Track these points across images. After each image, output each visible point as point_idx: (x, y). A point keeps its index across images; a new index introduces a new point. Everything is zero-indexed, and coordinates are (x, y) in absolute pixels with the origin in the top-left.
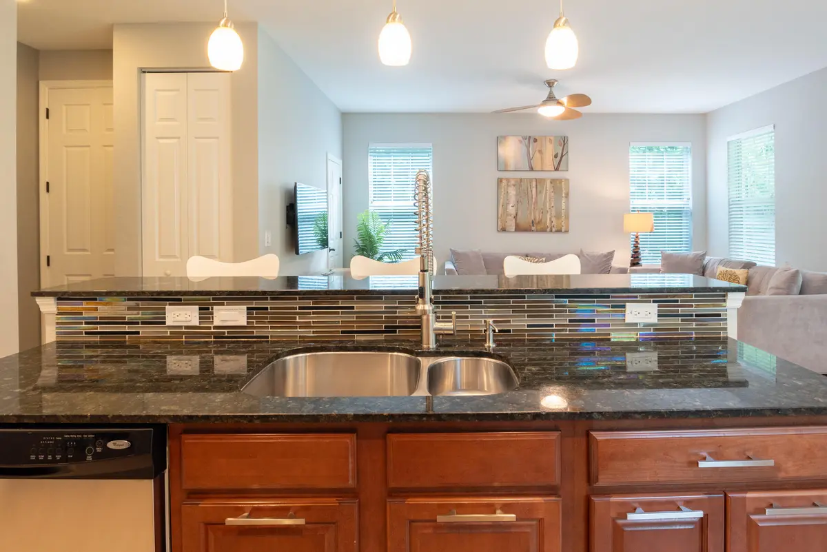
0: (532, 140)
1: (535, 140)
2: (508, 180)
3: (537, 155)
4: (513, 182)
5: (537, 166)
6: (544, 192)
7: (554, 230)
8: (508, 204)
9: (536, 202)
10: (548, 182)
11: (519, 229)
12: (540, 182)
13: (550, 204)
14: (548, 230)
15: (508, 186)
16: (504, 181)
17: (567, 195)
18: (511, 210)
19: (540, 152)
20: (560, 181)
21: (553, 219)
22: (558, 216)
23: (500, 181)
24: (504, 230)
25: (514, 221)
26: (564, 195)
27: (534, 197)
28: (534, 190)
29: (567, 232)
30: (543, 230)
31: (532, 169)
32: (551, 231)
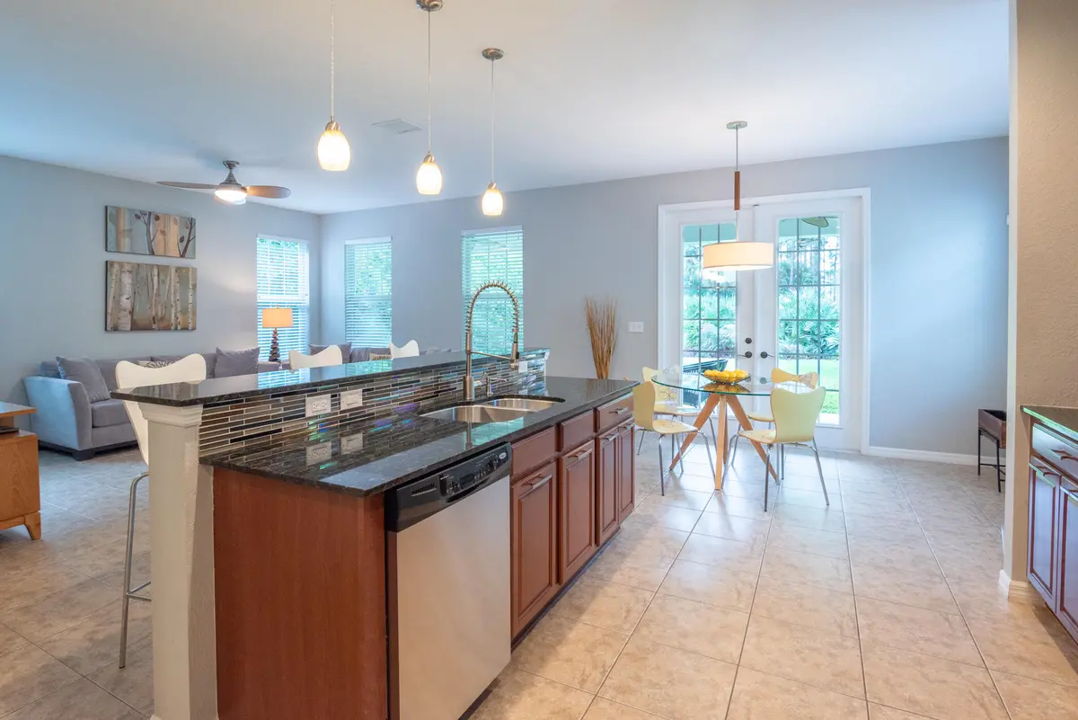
0: (152, 217)
1: (157, 218)
2: (121, 264)
3: (160, 237)
4: (127, 268)
5: (159, 249)
6: (168, 282)
7: (179, 328)
8: (120, 295)
9: (158, 295)
10: (173, 270)
11: (136, 327)
12: (163, 269)
13: (175, 296)
14: (173, 328)
15: (122, 272)
16: (116, 266)
17: (194, 286)
18: (126, 303)
19: (163, 233)
20: (187, 269)
21: (179, 315)
22: (184, 311)
23: (108, 265)
24: (115, 329)
25: (129, 317)
26: (191, 287)
27: (155, 287)
28: (156, 279)
29: (194, 329)
30: (167, 328)
31: (152, 253)
32: (176, 329)
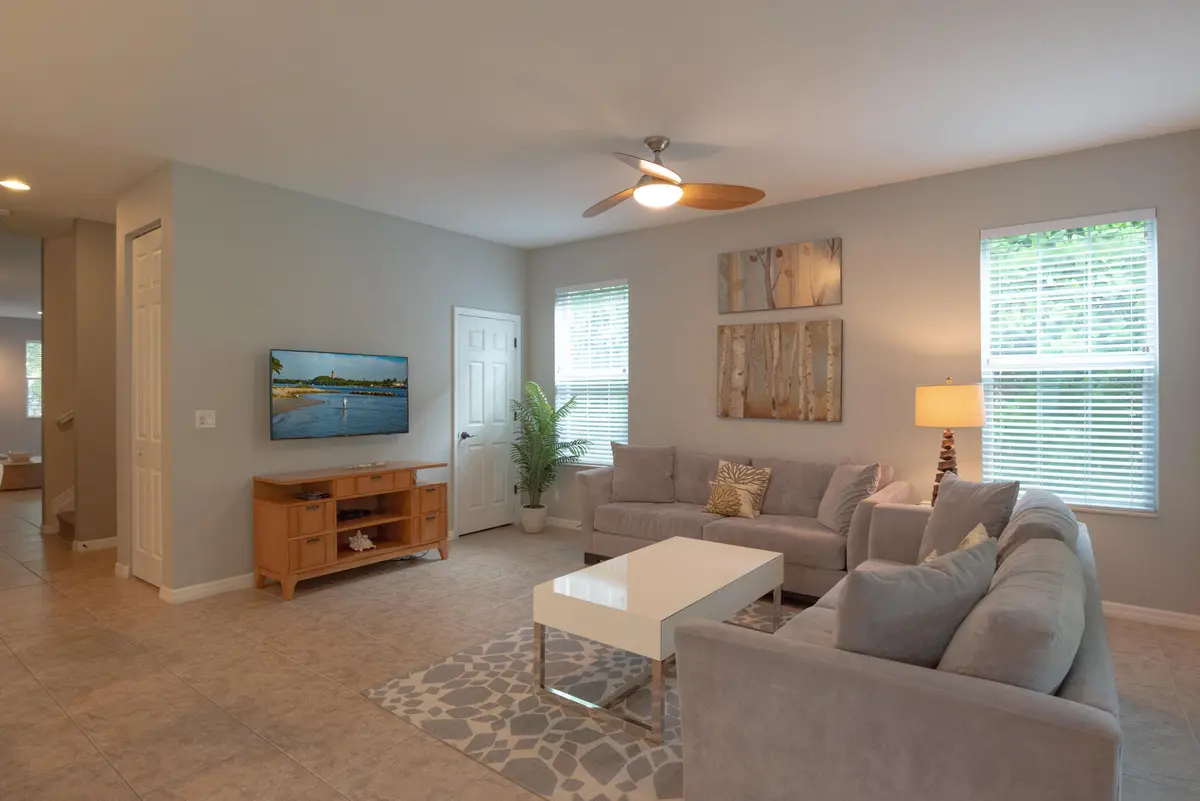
0: (773, 254)
1: (779, 253)
2: (733, 328)
3: (783, 280)
4: (740, 332)
5: (782, 300)
6: (794, 345)
7: (811, 417)
8: (732, 370)
9: (779, 367)
10: (802, 327)
11: (749, 414)
12: (787, 328)
13: (805, 368)
14: (802, 416)
15: (733, 338)
16: (727, 331)
17: (840, 350)
18: (738, 380)
19: (789, 273)
20: (824, 323)
21: (811, 398)
22: (820, 392)
23: (721, 329)
24: (725, 415)
25: (742, 399)
26: (830, 351)
27: (776, 355)
28: (776, 344)
29: (839, 420)
30: (792, 417)
31: (773, 307)
32: (806, 419)
